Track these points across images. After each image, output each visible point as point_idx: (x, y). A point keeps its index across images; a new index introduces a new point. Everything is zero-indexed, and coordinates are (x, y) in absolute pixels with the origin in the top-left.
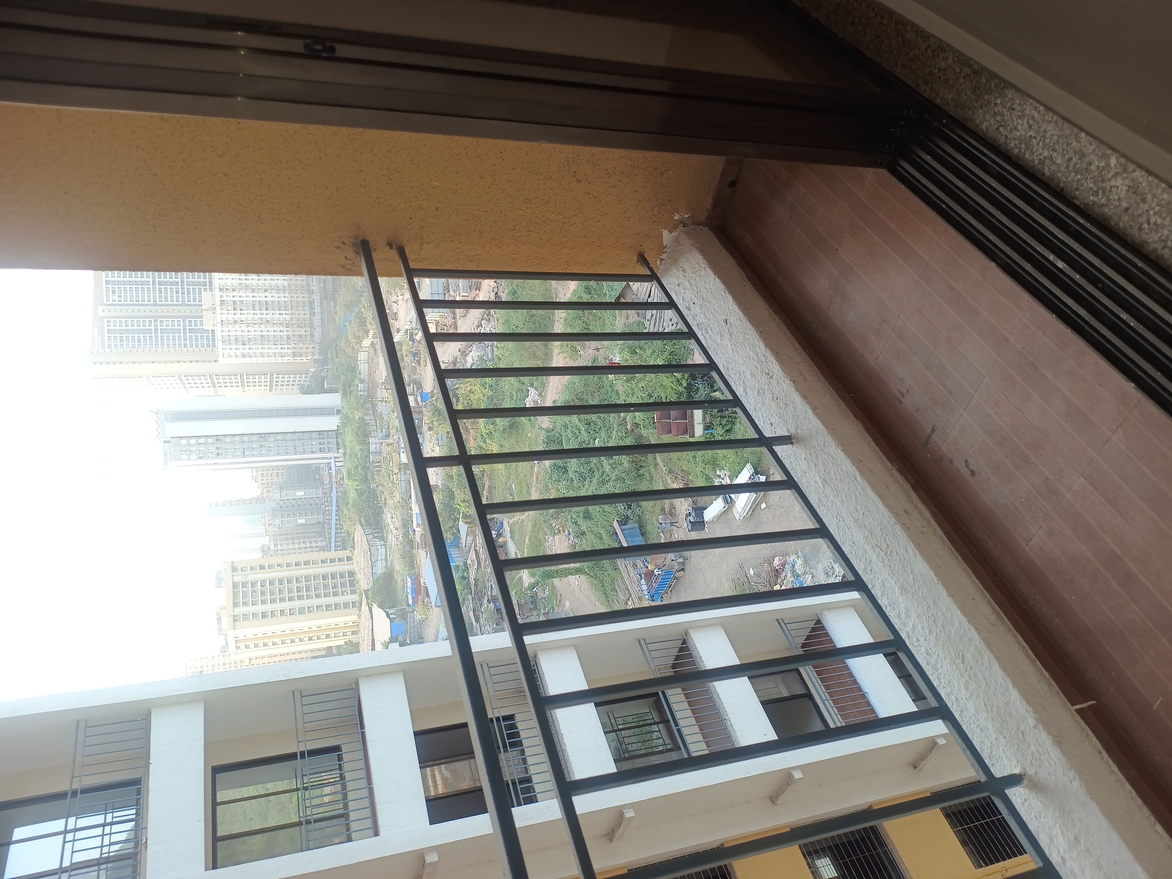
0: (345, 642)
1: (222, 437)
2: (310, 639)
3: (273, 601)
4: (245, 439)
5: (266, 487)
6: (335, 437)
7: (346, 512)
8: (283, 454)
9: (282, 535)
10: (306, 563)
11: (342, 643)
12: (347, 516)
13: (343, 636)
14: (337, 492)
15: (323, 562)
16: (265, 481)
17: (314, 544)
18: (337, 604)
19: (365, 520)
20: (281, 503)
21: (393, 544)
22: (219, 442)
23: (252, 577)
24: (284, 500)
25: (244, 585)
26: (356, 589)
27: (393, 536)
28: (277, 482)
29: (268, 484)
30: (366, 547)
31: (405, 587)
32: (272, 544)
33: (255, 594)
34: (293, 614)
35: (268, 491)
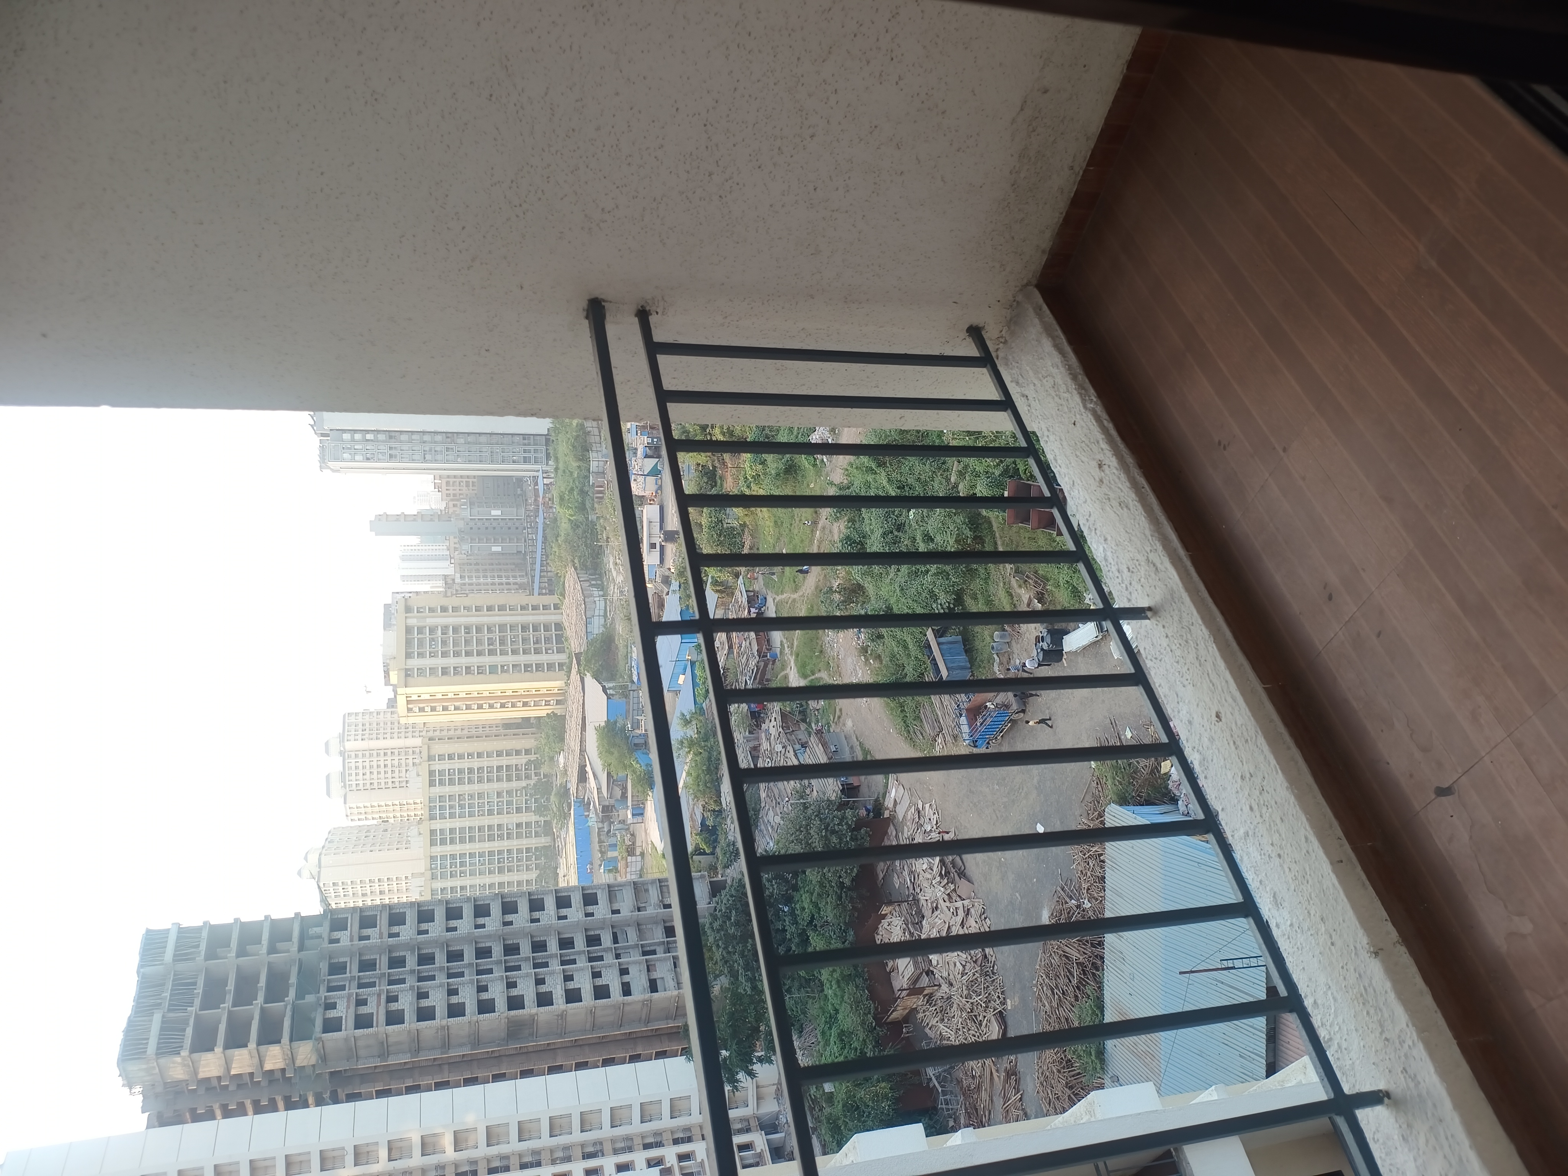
0: (547, 714)
1: (397, 434)
2: (503, 706)
3: (457, 654)
4: (427, 438)
5: (452, 500)
6: (544, 444)
7: (555, 549)
8: (475, 462)
9: (471, 564)
10: (502, 608)
11: (543, 713)
12: (557, 554)
13: (545, 705)
14: (544, 518)
15: (523, 608)
16: (451, 492)
17: (511, 580)
18: (540, 664)
19: (579, 561)
20: (472, 524)
21: (615, 598)
22: (393, 440)
23: (430, 621)
24: (475, 519)
25: (421, 630)
26: (564, 647)
27: (616, 587)
28: (467, 495)
29: (454, 495)
30: (580, 597)
31: (629, 657)
32: (458, 575)
33: (433, 643)
34: (482, 673)
35: (454, 506)
